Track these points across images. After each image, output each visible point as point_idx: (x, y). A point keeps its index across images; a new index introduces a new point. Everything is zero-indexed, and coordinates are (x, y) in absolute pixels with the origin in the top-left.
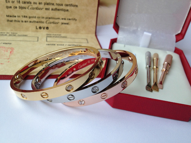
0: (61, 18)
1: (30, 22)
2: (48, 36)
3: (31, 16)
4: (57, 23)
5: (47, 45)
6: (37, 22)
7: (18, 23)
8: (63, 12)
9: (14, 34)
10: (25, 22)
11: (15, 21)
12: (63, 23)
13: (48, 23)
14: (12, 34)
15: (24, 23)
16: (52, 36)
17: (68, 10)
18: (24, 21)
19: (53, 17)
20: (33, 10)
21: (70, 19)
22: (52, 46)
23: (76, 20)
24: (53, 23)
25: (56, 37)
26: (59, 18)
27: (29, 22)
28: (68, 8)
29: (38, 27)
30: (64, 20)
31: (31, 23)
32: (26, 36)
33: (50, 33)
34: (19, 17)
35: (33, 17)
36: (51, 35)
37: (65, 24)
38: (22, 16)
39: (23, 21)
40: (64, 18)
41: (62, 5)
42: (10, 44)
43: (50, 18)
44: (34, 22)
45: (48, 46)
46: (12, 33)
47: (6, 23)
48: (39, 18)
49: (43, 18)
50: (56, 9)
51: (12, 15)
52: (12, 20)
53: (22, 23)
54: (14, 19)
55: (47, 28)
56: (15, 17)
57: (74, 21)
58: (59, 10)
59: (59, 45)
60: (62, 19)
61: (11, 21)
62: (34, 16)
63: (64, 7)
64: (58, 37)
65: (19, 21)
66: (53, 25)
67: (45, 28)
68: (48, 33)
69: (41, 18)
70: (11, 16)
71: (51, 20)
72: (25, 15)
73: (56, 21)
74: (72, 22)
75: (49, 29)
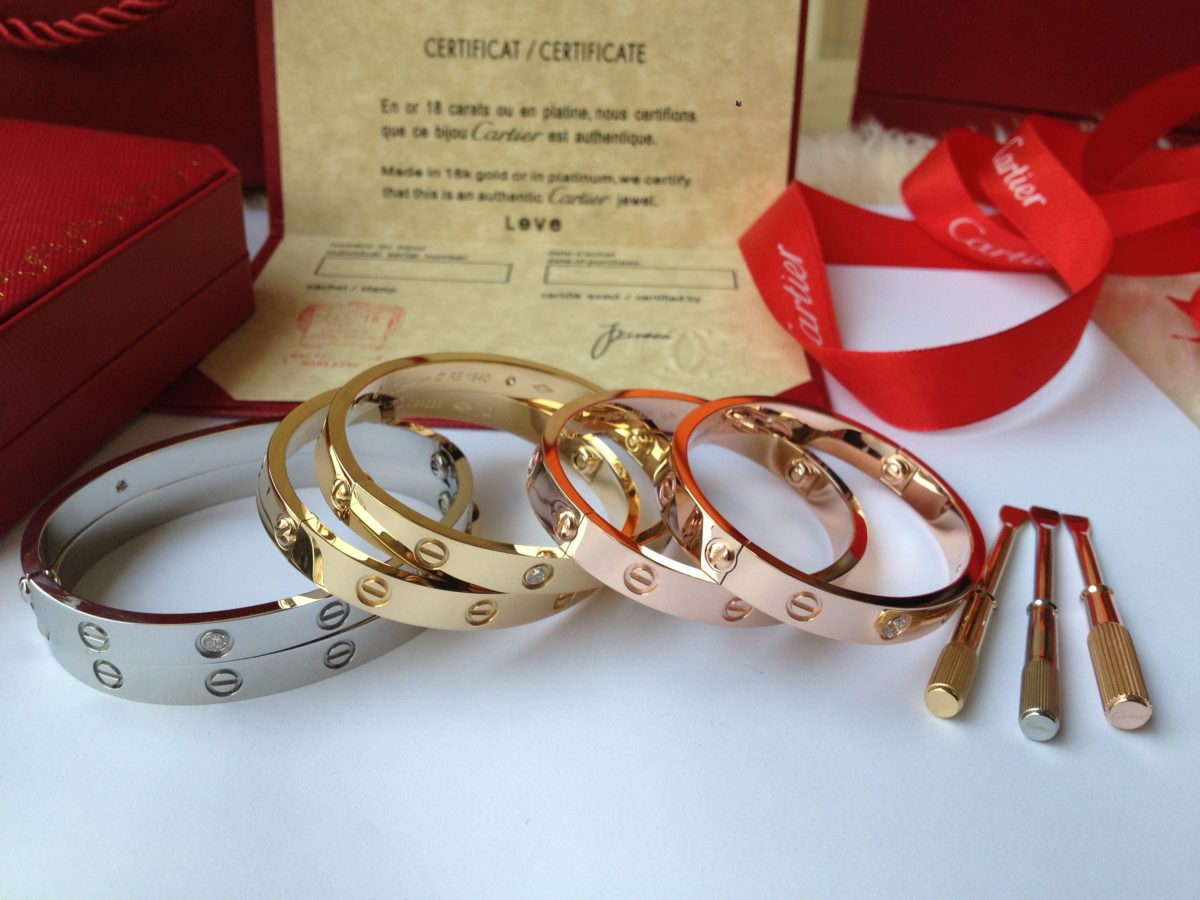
0: (616, 176)
1: (482, 197)
2: (557, 259)
3: (486, 168)
4: (601, 200)
5: (544, 296)
6: (513, 198)
7: (431, 202)
8: (626, 148)
9: (411, 252)
10: (461, 196)
11: (419, 193)
12: (625, 201)
13: (561, 202)
14: (403, 252)
15: (455, 203)
16: (573, 258)
17: (648, 139)
18: (455, 193)
19: (583, 172)
20: (495, 144)
21: (657, 181)
22: (565, 301)
23: (688, 183)
24: (583, 199)
25: (590, 263)
26: (607, 178)
27: (476, 196)
28: (651, 127)
29: (514, 222)
30: (630, 186)
31: (486, 203)
32: (460, 259)
33: (566, 248)
34: (434, 173)
35: (494, 176)
36: (569, 254)
37: (636, 202)
38: (449, 171)
39: (449, 196)
40: (629, 173)
41: (623, 115)
42: (391, 291)
43: (567, 178)
44: (500, 196)
45: (548, 301)
46: (400, 247)
47: (381, 201)
48: (519, 177)
49: (538, 177)
50: (596, 137)
51: (404, 167)
52: (403, 188)
53: (446, 202)
54: (410, 183)
55: (555, 224)
56: (419, 173)
57: (678, 189)
58: (608, 139)
59: (598, 297)
60: (625, 180)
61: (401, 194)
62: (501, 169)
63: (630, 125)
64: (599, 264)
65: (434, 195)
66: (579, 209)
67: (546, 227)
68: (558, 248)
69: (528, 178)
70: (400, 173)
71: (575, 189)
72: (463, 166)
73: (596, 190)
74: (668, 194)
75: (565, 227)
